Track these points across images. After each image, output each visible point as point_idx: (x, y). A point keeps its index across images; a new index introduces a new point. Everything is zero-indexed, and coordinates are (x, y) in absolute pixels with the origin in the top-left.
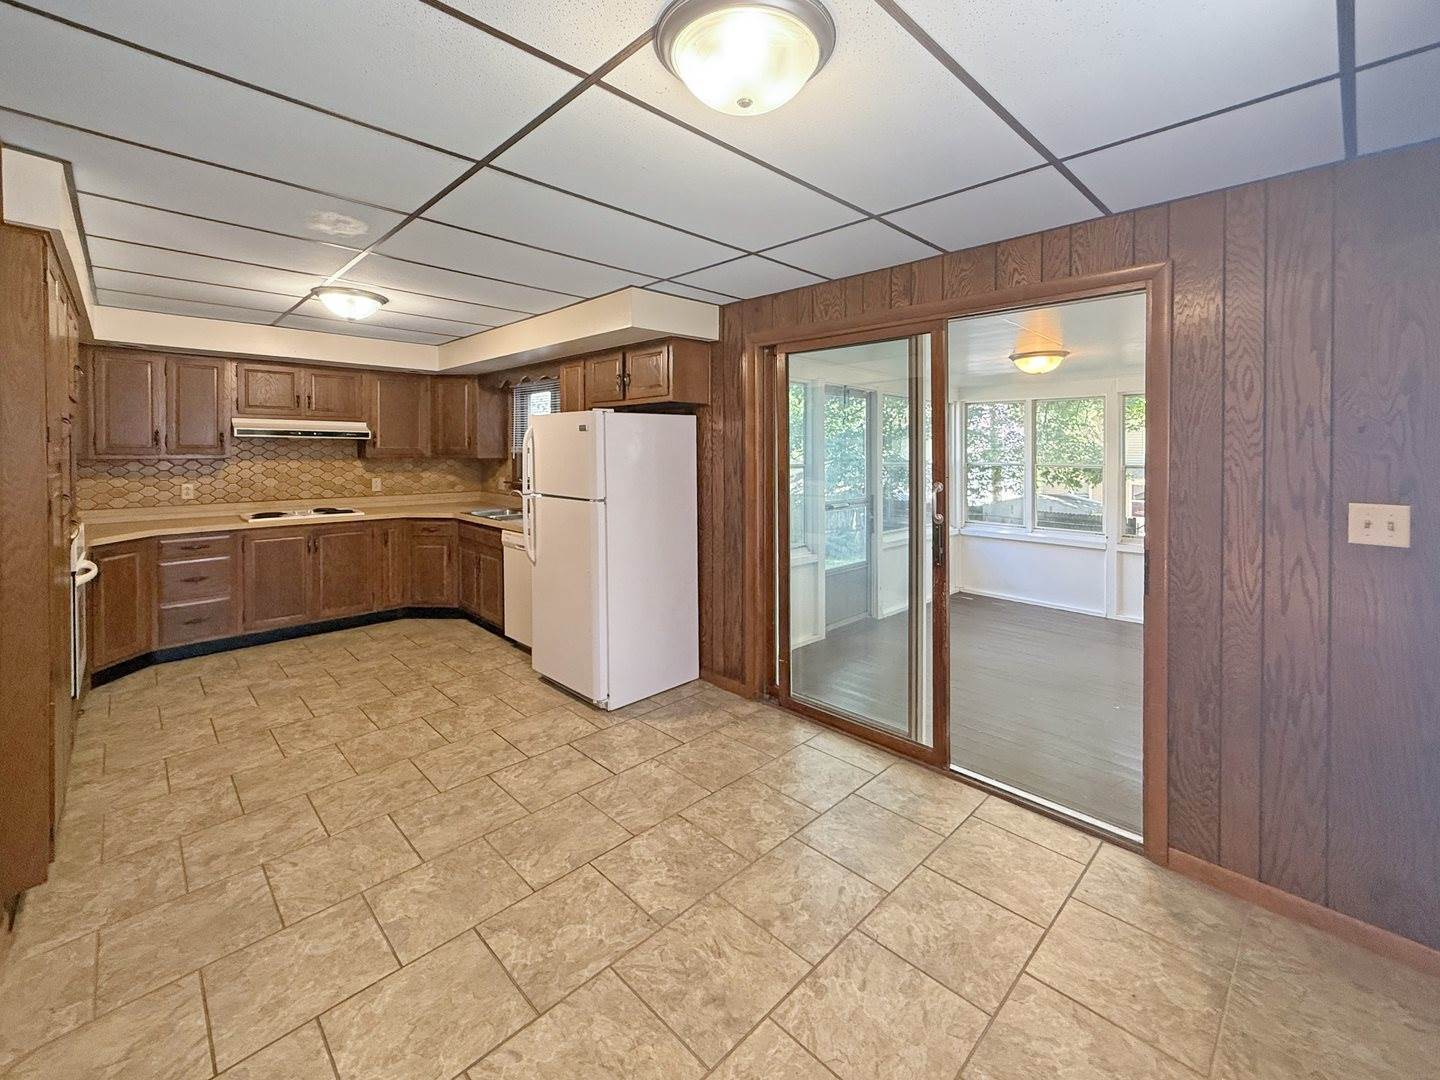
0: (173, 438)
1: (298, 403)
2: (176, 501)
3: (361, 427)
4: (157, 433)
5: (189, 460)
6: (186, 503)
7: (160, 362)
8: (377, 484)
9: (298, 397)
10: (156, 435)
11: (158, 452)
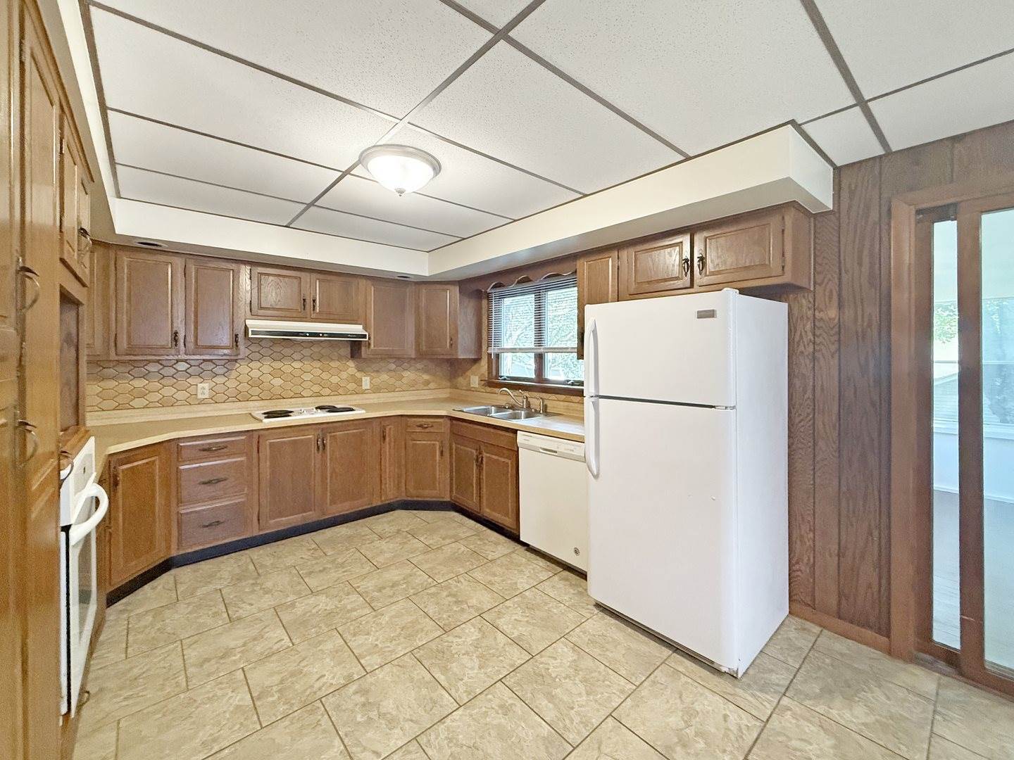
0: (191, 339)
1: (304, 305)
2: (192, 401)
3: (357, 329)
4: (176, 333)
5: (205, 360)
6: (201, 402)
7: (179, 262)
8: (366, 382)
9: (304, 300)
10: (175, 335)
11: (178, 353)
